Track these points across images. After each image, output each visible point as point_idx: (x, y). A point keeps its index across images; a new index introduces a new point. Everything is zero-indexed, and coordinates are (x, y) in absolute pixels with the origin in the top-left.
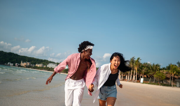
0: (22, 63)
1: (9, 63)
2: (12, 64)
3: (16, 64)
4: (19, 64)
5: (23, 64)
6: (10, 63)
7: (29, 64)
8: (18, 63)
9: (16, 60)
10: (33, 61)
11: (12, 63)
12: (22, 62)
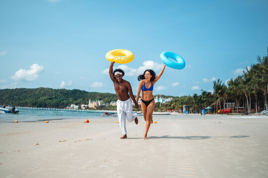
0: (90, 103)
1: (72, 106)
2: (77, 106)
3: (83, 105)
4: (86, 106)
5: (92, 105)
6: (74, 105)
7: (101, 103)
8: (85, 104)
9: (82, 99)
10: (106, 99)
11: (76, 104)
12: (90, 101)
